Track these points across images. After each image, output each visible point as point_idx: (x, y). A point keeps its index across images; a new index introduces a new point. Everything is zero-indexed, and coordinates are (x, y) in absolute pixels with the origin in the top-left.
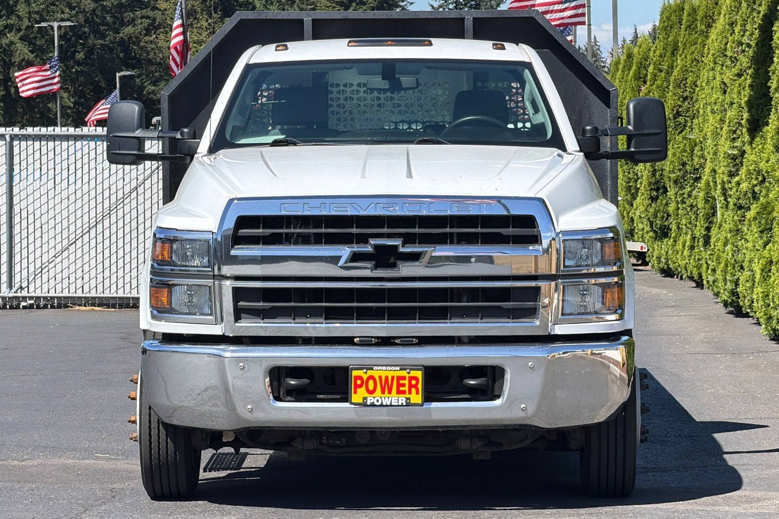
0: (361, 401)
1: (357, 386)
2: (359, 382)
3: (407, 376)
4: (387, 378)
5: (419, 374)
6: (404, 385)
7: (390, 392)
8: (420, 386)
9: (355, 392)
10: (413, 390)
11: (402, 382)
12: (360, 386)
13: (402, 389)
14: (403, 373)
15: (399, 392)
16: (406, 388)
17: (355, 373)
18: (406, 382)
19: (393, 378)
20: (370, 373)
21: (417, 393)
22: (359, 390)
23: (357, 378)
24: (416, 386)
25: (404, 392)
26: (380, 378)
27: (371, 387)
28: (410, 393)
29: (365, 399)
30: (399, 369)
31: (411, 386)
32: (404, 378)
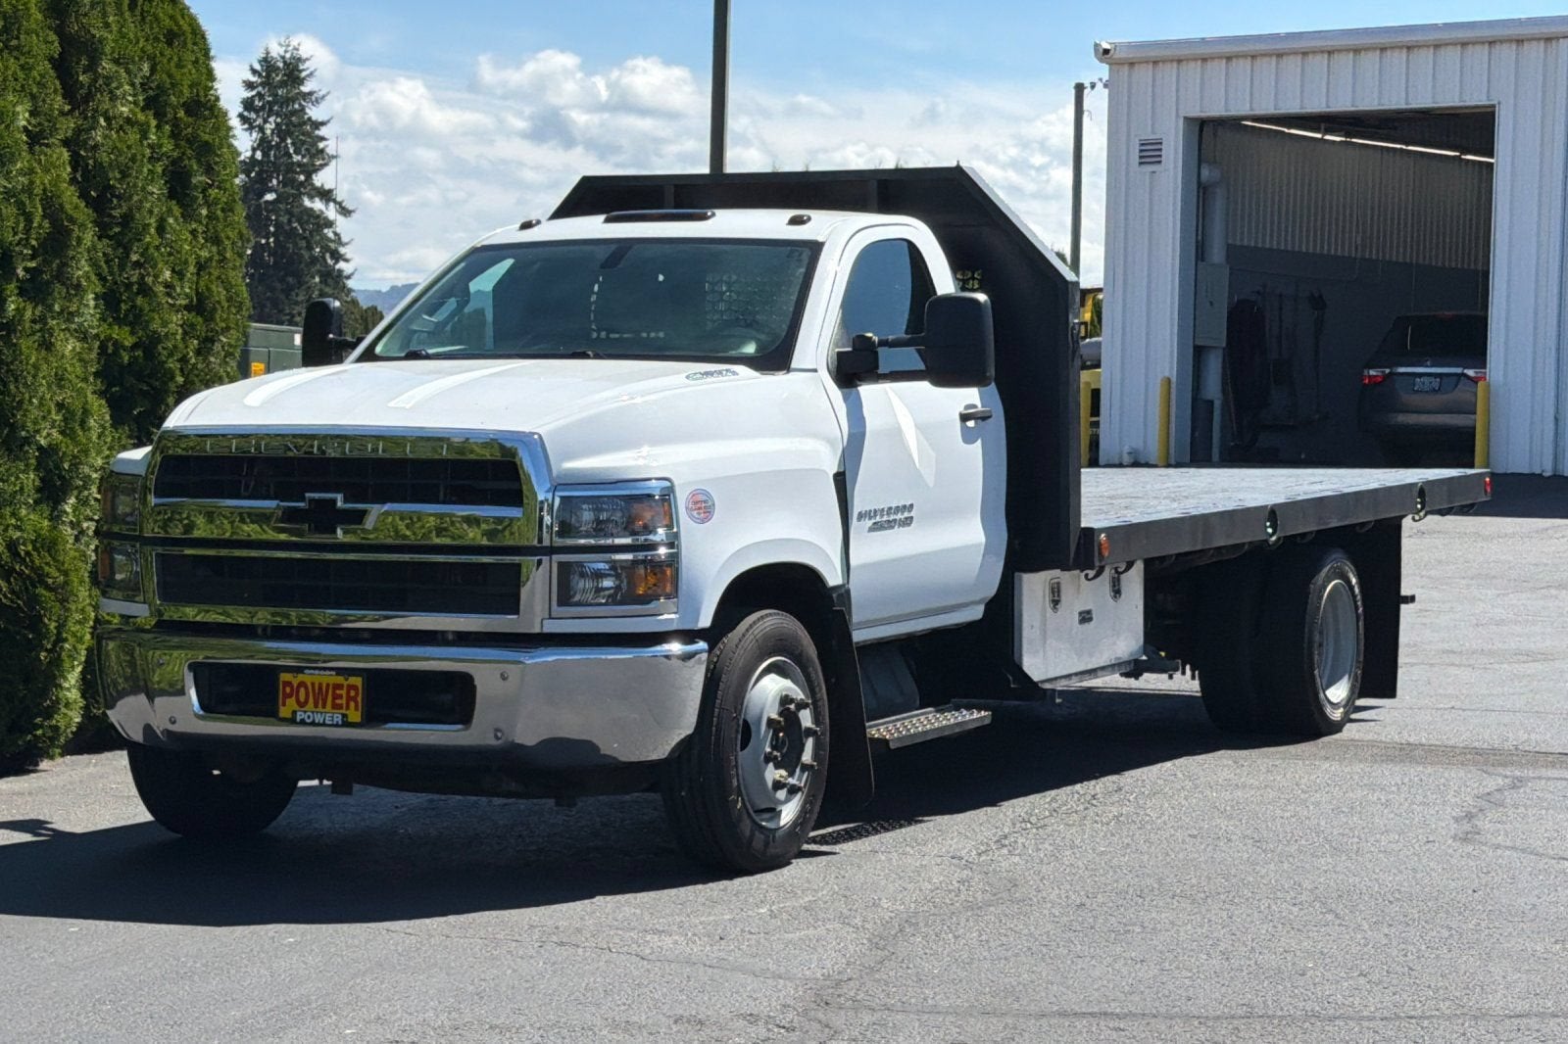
0: (289, 716)
1: (287, 696)
2: (288, 690)
3: (346, 683)
4: (320, 685)
5: (357, 681)
6: (341, 697)
7: (324, 706)
8: (359, 699)
9: (284, 705)
10: (352, 704)
11: (338, 692)
12: (290, 696)
13: (338, 701)
14: (340, 680)
15: (335, 706)
16: (343, 701)
17: (285, 677)
18: (343, 692)
19: (328, 685)
20: (301, 677)
21: (356, 709)
22: (288, 701)
23: (288, 684)
24: (354, 699)
25: (340, 707)
26: (313, 684)
27: (302, 698)
28: (348, 708)
29: (294, 713)
30: (334, 673)
31: (349, 699)
32: (338, 686)
